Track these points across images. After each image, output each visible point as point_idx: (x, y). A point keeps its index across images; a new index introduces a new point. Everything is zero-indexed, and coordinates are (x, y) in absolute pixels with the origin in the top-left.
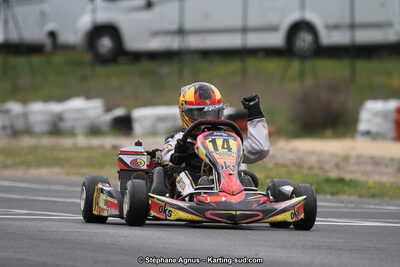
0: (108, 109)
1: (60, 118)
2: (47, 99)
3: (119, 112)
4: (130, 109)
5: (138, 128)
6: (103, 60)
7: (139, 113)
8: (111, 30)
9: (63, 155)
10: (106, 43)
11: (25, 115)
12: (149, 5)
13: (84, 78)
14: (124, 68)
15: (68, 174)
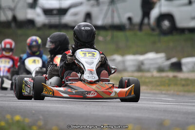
0: (168, 59)
1: (142, 63)
2: (135, 54)
3: (174, 60)
4: (180, 58)
5: (184, 68)
6: (165, 33)
7: (185, 61)
8: (169, 17)
9: (147, 80)
10: (166, 24)
11: (124, 62)
12: (190, 3)
13: (154, 43)
14: (176, 37)
15: (151, 89)
